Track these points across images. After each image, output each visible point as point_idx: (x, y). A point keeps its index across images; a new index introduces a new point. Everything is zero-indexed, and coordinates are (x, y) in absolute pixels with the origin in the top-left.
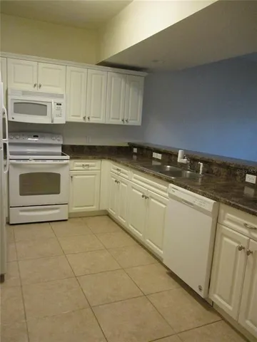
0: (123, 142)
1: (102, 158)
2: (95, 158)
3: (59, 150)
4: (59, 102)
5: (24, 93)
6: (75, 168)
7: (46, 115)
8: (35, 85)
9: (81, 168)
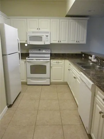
0: (79, 52)
1: (65, 59)
2: (61, 59)
3: (49, 55)
4: (47, 35)
5: (33, 32)
6: (53, 63)
7: (42, 41)
8: (37, 29)
9: (56, 63)
